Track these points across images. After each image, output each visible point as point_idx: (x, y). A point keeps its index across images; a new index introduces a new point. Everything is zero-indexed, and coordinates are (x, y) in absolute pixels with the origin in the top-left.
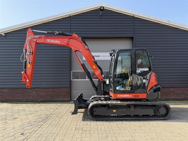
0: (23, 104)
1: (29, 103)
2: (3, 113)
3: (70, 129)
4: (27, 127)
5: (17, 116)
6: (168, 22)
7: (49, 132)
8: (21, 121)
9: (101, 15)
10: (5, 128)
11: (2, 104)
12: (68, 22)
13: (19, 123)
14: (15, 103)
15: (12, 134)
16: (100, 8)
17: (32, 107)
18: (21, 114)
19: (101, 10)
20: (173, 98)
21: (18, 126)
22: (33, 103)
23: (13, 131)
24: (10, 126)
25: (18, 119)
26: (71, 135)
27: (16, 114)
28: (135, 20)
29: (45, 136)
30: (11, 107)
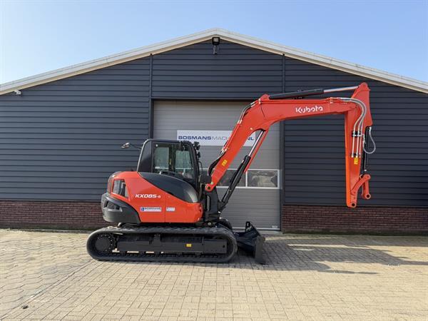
0: (52, 233)
1: (66, 232)
2: (10, 250)
3: (124, 280)
4: (48, 274)
5: (34, 256)
6: (356, 69)
7: (84, 284)
8: (40, 264)
9: (216, 54)
10: (9, 274)
11: (12, 232)
12: (147, 67)
13: (36, 268)
14: (37, 231)
15: (17, 285)
16: (211, 38)
17: (69, 241)
18: (43, 251)
19: (214, 43)
20: (363, 230)
21: (32, 272)
22: (72, 232)
23: (20, 280)
24: (18, 272)
25: (36, 261)
26: (122, 291)
27: (34, 252)
28: (288, 63)
29: (75, 290)
30: (29, 238)
